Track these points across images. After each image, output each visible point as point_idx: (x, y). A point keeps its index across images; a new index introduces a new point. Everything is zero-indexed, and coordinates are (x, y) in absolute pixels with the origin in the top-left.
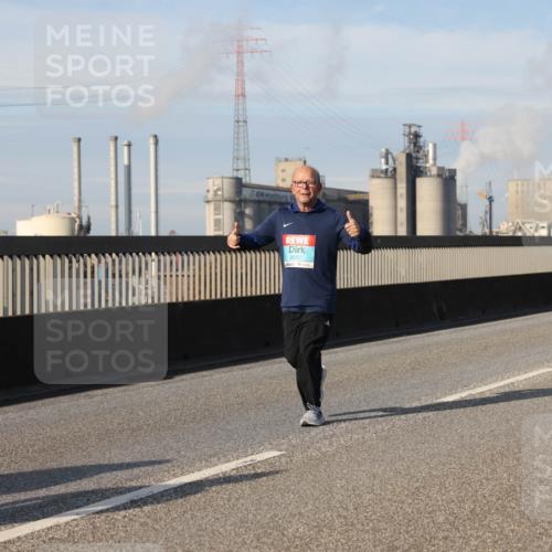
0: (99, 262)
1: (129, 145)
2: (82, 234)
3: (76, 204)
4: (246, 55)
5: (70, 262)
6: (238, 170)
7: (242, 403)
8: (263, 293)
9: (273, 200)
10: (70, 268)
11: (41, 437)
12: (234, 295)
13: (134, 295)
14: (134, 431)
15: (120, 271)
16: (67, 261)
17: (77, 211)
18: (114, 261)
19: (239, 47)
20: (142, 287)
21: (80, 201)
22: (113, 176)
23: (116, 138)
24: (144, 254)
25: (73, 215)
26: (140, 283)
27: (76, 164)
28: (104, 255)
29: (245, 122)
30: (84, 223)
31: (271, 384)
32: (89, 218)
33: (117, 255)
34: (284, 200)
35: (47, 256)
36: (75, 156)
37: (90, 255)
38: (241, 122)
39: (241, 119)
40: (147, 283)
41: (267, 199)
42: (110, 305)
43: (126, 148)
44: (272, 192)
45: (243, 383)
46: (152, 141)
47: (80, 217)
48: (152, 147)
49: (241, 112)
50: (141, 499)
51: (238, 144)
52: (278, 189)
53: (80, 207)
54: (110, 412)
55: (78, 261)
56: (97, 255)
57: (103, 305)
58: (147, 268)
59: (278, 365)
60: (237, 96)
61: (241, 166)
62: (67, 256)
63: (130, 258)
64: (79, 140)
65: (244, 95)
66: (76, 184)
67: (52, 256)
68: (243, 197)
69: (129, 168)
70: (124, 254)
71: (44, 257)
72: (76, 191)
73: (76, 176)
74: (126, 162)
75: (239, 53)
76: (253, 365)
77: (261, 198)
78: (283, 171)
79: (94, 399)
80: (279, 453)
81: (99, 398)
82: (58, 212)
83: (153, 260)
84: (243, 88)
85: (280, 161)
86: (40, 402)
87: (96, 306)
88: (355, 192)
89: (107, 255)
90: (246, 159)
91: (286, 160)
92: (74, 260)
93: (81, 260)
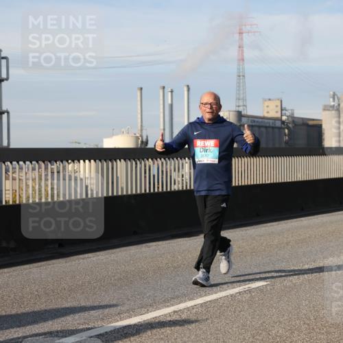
0: (154, 164)
1: (172, 92)
2: (143, 147)
3: (140, 128)
4: (244, 35)
5: (136, 164)
6: (239, 106)
7: (242, 252)
8: (255, 183)
9: (261, 124)
10: (136, 167)
11: (118, 271)
12: (237, 184)
13: (175, 184)
14: (175, 268)
15: (166, 169)
16: (134, 163)
17: (139, 132)
18: (162, 163)
19: (240, 29)
20: (180, 179)
21: (141, 126)
22: (162, 110)
23: (164, 88)
24: (181, 159)
25: (138, 135)
26: (178, 177)
27: (139, 103)
28: (156, 159)
29: (244, 76)
30: (144, 140)
31: (260, 240)
32: (147, 137)
33: (165, 159)
34: (268, 125)
35: (122, 160)
36: (139, 98)
37: (148, 160)
38: (241, 76)
39: (241, 74)
40: (183, 176)
41: (258, 124)
42: (160, 190)
43: (170, 94)
44: (260, 120)
45: (243, 239)
46: (186, 89)
47: (141, 136)
48: (186, 93)
49: (241, 70)
50: (180, 310)
51: (239, 90)
52: (264, 118)
53: (141, 130)
54: (161, 257)
55: (141, 163)
56: (152, 159)
57: (156, 190)
58: (183, 168)
59: (264, 228)
60: (239, 60)
61: (241, 104)
62: (134, 160)
63: (173, 161)
64: (141, 89)
65: (243, 60)
66: (139, 116)
67: (125, 160)
68: (242, 123)
69: (171, 106)
70: (169, 159)
71: (120, 160)
72: (139, 120)
73: (139, 111)
74: (170, 102)
75: (241, 33)
76: (248, 228)
77: (254, 124)
78: (268, 106)
79: (151, 248)
80: (266, 283)
81: (154, 247)
82: (128, 133)
83: (186, 163)
84: (243, 55)
85: (265, 101)
86: (118, 250)
87: (152, 191)
88: (313, 120)
89: (158, 159)
90: (244, 100)
91: (270, 100)
92: (138, 162)
93: (143, 162)
